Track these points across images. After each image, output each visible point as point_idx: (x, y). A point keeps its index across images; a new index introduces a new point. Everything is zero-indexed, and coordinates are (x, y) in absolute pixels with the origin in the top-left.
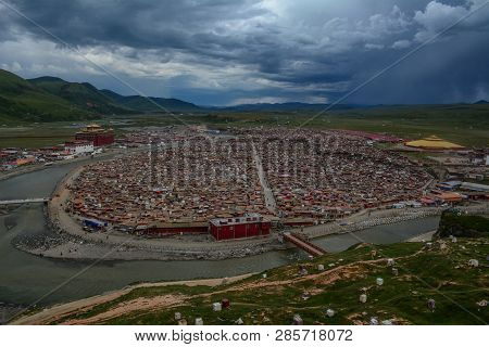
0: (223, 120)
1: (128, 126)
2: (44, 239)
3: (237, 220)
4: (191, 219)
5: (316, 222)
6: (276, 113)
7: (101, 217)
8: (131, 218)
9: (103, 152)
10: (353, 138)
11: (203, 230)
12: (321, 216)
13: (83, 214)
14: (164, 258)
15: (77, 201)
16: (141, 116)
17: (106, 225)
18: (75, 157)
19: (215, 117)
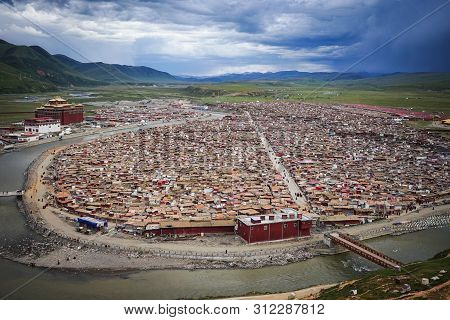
0: (209, 93)
1: (94, 100)
2: (30, 244)
3: (271, 218)
4: (205, 216)
5: (363, 220)
6: (271, 84)
7: (96, 214)
8: (136, 217)
9: (73, 132)
10: (375, 114)
11: (228, 230)
12: (367, 213)
13: (72, 210)
14: (189, 266)
15: (60, 195)
16: (106, 87)
17: (106, 224)
18: (40, 139)
19: (198, 89)
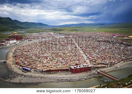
0: (59, 30)
1: (26, 33)
2: (9, 76)
3: (80, 66)
4: (60, 66)
5: (106, 66)
6: (77, 27)
7: (28, 67)
8: (40, 67)
9: (20, 42)
10: (108, 35)
11: (67, 70)
12: (107, 64)
13: (20, 65)
14: (56, 81)
15: (17, 61)
16: (29, 29)
17: (31, 69)
18: (10, 45)
19: (56, 29)
